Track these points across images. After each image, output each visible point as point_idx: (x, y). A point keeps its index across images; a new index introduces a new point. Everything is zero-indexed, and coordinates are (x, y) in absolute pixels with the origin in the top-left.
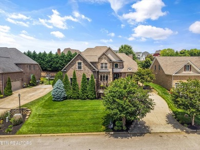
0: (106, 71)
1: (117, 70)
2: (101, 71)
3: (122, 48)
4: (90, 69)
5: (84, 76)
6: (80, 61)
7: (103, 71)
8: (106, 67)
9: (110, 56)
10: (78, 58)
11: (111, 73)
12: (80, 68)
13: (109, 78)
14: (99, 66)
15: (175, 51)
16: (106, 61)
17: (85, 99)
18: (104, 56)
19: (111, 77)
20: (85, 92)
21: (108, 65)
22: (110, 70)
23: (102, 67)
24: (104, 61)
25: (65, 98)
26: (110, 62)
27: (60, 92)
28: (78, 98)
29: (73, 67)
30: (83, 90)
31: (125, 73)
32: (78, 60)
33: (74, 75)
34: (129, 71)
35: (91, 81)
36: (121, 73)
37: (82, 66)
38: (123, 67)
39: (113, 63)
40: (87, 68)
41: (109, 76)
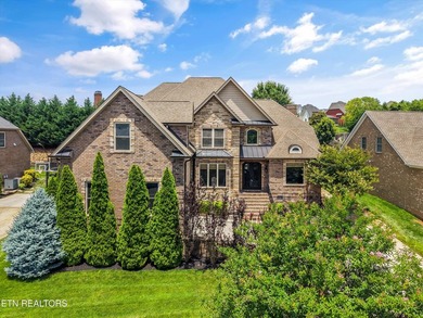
0: (220, 154)
1: (254, 152)
2: (203, 154)
3: (261, 89)
4: (163, 148)
5: (136, 175)
6: (122, 119)
7: (209, 154)
8: (219, 142)
9: (231, 104)
10: (118, 109)
11: (236, 162)
12: (123, 143)
13: (228, 178)
14: (198, 137)
15: (382, 104)
16: (220, 123)
17: (137, 268)
18: (215, 106)
19: (235, 173)
20: (139, 242)
21: (228, 135)
22: (234, 151)
23: (207, 142)
24: (213, 121)
25: (57, 266)
26: (234, 126)
27: (35, 241)
28: (111, 262)
29: (97, 142)
30: (130, 234)
31: (280, 161)
32: (116, 114)
33: (99, 171)
34: (294, 154)
35: (165, 195)
36: (267, 161)
37: (132, 137)
38: (273, 143)
39: (244, 127)
40: (149, 146)
41: (228, 170)
